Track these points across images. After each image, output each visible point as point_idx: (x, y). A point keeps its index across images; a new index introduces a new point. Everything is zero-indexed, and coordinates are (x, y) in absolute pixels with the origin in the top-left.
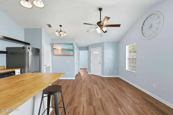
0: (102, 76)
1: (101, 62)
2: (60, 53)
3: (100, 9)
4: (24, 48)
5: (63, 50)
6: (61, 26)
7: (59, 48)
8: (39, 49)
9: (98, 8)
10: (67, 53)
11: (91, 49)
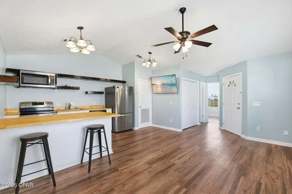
0: (243, 136)
1: (241, 106)
2: (159, 89)
3: (183, 11)
4: (114, 87)
5: (163, 85)
6: (150, 53)
7: (158, 82)
8: (132, 87)
9: (177, 10)
10: (168, 89)
11: (223, 78)
